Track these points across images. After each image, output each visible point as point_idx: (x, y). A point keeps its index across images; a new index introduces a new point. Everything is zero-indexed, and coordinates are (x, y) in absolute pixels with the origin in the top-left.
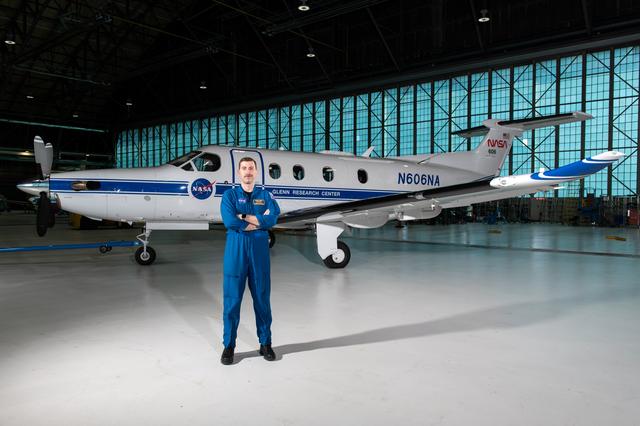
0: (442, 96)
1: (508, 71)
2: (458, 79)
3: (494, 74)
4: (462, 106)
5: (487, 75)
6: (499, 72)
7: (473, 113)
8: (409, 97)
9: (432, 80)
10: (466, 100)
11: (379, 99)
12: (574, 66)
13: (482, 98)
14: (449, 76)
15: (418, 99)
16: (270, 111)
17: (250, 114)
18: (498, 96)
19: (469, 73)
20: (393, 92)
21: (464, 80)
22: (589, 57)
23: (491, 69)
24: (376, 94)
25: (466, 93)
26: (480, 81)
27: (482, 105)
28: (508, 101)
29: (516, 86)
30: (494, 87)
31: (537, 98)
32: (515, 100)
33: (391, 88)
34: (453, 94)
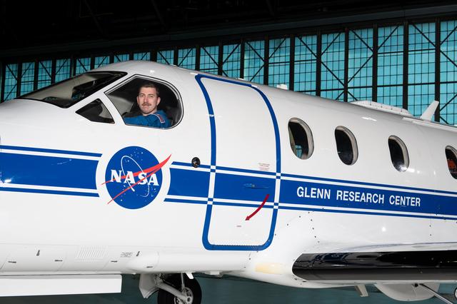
0: (334, 57)
1: (433, 27)
2: (358, 33)
3: (411, 29)
4: (363, 72)
5: (401, 30)
6: (419, 27)
7: (380, 82)
9: (319, 31)
10: (370, 63)
11: (236, 55)
13: (394, 62)
14: (344, 28)
15: (296, 58)
16: (58, 63)
17: (25, 66)
18: (418, 61)
19: (375, 25)
20: (259, 45)
21: (367, 34)
23: (407, 22)
24: (231, 47)
25: (371, 54)
26: (392, 37)
27: (393, 72)
28: (433, 69)
29: (443, 48)
30: (411, 48)
32: (443, 67)
33: (255, 40)
34: (350, 56)
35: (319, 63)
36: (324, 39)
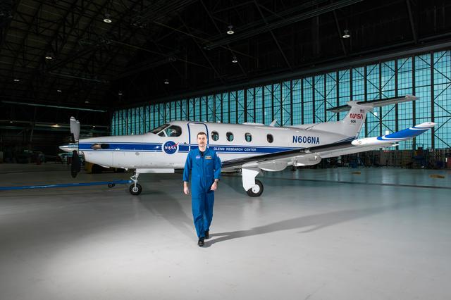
0: (319, 86)
1: (363, 69)
2: (330, 74)
3: (354, 70)
5: (349, 71)
6: (357, 69)
7: (340, 96)
8: (298, 87)
9: (313, 75)
10: (336, 87)
11: (279, 88)
12: (407, 64)
13: (346, 86)
14: (324, 73)
15: (304, 88)
16: (209, 97)
18: (357, 85)
19: (337, 70)
20: (288, 83)
21: (334, 74)
22: (417, 58)
23: (352, 67)
24: (277, 85)
25: (336, 83)
27: (346, 91)
28: (363, 88)
29: (368, 78)
30: (354, 79)
31: (383, 85)
32: (368, 87)
33: (286, 81)
34: (327, 84)
35: (314, 89)
36: (316, 78)
